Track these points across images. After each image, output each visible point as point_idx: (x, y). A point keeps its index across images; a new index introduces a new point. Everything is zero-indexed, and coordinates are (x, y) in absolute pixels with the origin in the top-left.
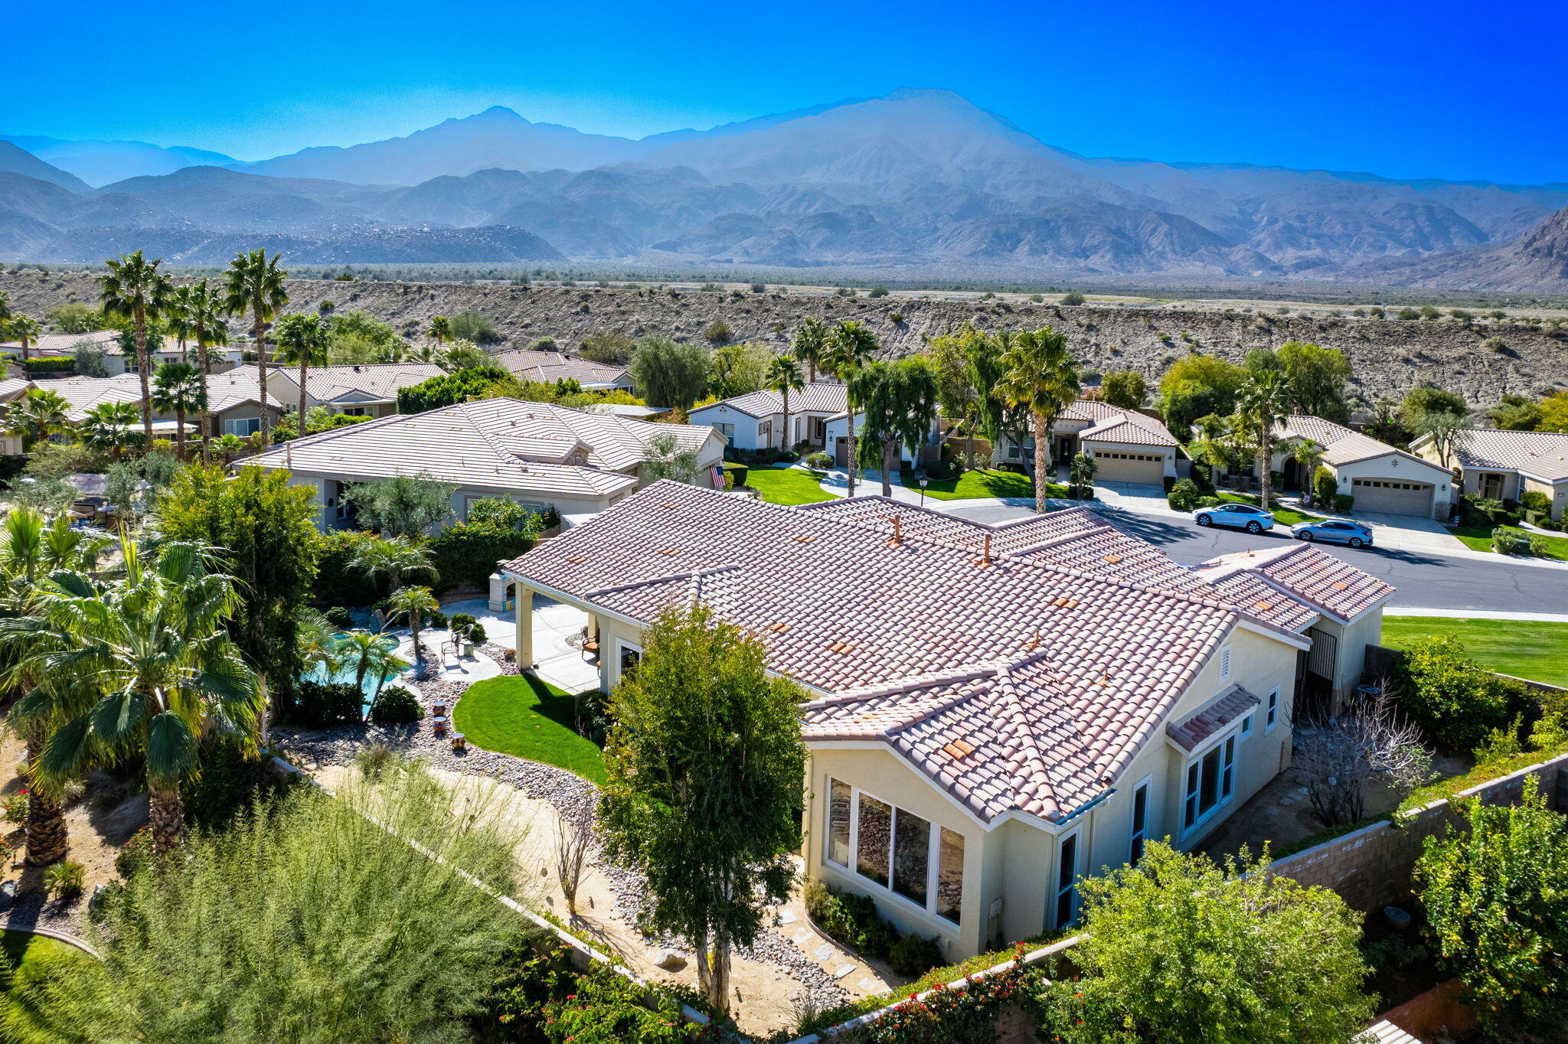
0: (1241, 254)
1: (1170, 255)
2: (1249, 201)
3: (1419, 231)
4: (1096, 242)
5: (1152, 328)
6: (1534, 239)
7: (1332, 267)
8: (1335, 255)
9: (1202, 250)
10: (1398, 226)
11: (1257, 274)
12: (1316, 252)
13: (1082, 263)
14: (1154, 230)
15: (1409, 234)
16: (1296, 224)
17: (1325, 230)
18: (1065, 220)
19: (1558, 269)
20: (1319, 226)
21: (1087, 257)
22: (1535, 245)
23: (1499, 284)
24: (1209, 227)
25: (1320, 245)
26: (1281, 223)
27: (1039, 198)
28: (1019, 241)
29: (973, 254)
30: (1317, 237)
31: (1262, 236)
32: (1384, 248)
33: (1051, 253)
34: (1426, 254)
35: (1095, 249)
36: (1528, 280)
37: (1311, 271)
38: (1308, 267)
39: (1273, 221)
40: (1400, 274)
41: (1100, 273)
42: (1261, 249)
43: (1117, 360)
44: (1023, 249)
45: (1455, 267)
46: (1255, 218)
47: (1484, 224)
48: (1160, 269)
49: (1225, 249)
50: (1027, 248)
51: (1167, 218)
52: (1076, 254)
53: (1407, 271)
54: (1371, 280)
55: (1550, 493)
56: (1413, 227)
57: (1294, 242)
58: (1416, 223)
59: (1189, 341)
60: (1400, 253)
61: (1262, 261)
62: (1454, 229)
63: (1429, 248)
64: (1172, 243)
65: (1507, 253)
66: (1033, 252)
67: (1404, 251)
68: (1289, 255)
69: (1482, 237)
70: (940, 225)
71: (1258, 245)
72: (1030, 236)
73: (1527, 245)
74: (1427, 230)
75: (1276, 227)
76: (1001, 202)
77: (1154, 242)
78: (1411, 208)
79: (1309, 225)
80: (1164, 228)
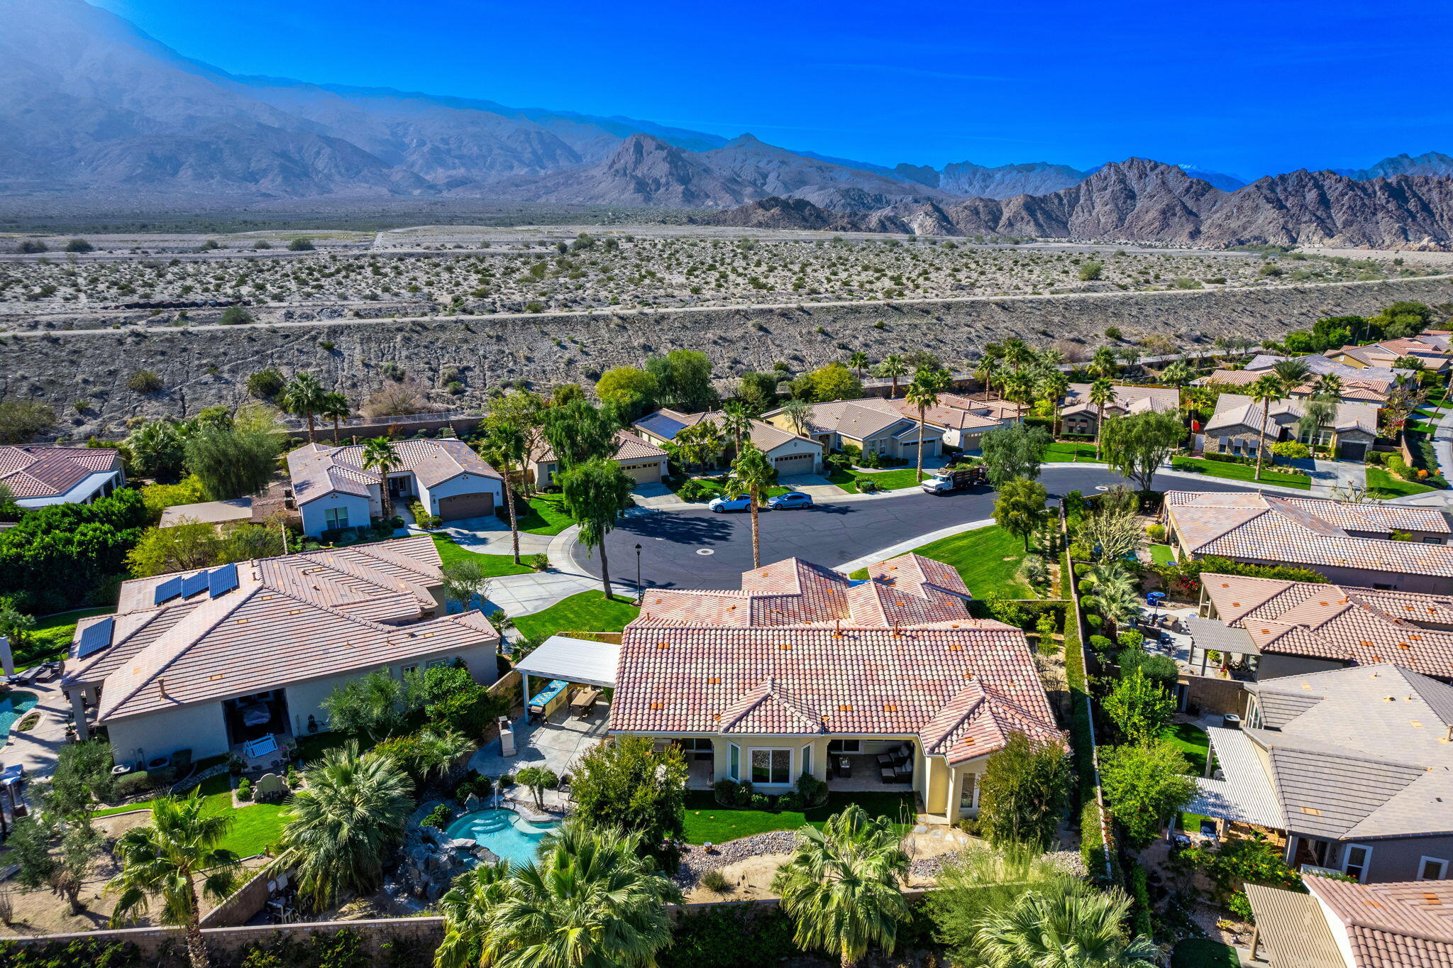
0: (400, 175)
1: (337, 178)
2: (398, 124)
3: (534, 152)
4: (264, 166)
5: (545, 334)
6: (614, 162)
7: (477, 185)
8: (475, 173)
9: (365, 172)
10: (519, 149)
11: (417, 192)
12: (461, 172)
13: (253, 188)
14: (318, 153)
15: (527, 156)
16: (441, 146)
17: (465, 151)
18: (227, 142)
19: (632, 186)
20: (459, 148)
21: (257, 181)
22: (616, 167)
23: (597, 198)
24: (367, 149)
25: (463, 165)
26: (429, 145)
27: (190, 117)
28: (180, 165)
29: (128, 179)
30: (460, 157)
31: (414, 157)
32: (511, 168)
33: (218, 177)
34: (542, 173)
35: (264, 172)
36: (614, 194)
37: (460, 189)
38: (458, 186)
39: (422, 143)
40: (528, 190)
41: (275, 197)
42: (416, 169)
43: (532, 366)
44: (185, 174)
45: (566, 184)
46: (407, 140)
47: (578, 148)
48: (330, 191)
49: (385, 171)
50: (190, 172)
51: (329, 141)
52: (245, 179)
53: (533, 187)
54: (508, 196)
55: (860, 446)
56: (530, 150)
57: (442, 163)
58: (531, 145)
59: (576, 342)
60: (522, 171)
61: (419, 181)
62: (559, 152)
63: (543, 167)
64: (336, 166)
65: (597, 172)
66: (198, 177)
67: (526, 170)
68: (439, 175)
69: (577, 158)
70: (78, 145)
71: (412, 166)
72: (191, 160)
73: (611, 167)
74: (540, 152)
75: (425, 149)
76: (148, 120)
77: (320, 164)
78: (527, 134)
79: (452, 146)
80: (327, 151)
